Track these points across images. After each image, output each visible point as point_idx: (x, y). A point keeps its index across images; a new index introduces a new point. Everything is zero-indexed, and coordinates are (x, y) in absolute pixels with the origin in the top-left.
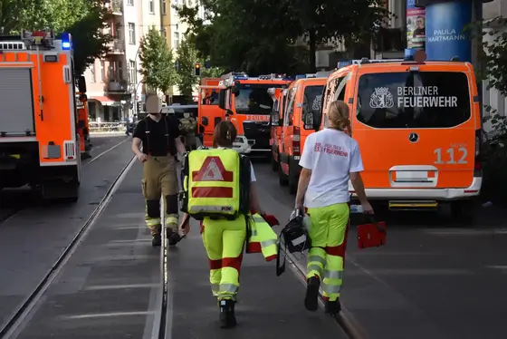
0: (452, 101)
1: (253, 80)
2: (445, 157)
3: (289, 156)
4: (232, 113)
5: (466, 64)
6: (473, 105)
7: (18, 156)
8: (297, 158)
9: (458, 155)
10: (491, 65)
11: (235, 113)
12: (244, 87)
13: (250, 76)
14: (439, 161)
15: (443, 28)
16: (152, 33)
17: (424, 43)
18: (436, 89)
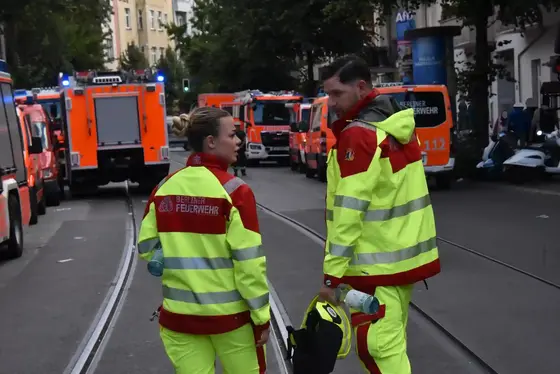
0: (435, 110)
1: (268, 96)
2: (431, 146)
3: (317, 154)
4: (250, 125)
5: (443, 86)
6: (448, 113)
7: (129, 158)
8: (324, 154)
9: (439, 144)
10: (460, 85)
11: (253, 124)
12: (261, 102)
13: (265, 93)
14: (428, 149)
15: (426, 55)
16: (131, 48)
17: (411, 66)
18: (424, 103)
